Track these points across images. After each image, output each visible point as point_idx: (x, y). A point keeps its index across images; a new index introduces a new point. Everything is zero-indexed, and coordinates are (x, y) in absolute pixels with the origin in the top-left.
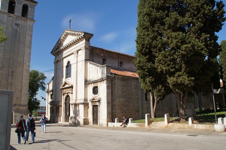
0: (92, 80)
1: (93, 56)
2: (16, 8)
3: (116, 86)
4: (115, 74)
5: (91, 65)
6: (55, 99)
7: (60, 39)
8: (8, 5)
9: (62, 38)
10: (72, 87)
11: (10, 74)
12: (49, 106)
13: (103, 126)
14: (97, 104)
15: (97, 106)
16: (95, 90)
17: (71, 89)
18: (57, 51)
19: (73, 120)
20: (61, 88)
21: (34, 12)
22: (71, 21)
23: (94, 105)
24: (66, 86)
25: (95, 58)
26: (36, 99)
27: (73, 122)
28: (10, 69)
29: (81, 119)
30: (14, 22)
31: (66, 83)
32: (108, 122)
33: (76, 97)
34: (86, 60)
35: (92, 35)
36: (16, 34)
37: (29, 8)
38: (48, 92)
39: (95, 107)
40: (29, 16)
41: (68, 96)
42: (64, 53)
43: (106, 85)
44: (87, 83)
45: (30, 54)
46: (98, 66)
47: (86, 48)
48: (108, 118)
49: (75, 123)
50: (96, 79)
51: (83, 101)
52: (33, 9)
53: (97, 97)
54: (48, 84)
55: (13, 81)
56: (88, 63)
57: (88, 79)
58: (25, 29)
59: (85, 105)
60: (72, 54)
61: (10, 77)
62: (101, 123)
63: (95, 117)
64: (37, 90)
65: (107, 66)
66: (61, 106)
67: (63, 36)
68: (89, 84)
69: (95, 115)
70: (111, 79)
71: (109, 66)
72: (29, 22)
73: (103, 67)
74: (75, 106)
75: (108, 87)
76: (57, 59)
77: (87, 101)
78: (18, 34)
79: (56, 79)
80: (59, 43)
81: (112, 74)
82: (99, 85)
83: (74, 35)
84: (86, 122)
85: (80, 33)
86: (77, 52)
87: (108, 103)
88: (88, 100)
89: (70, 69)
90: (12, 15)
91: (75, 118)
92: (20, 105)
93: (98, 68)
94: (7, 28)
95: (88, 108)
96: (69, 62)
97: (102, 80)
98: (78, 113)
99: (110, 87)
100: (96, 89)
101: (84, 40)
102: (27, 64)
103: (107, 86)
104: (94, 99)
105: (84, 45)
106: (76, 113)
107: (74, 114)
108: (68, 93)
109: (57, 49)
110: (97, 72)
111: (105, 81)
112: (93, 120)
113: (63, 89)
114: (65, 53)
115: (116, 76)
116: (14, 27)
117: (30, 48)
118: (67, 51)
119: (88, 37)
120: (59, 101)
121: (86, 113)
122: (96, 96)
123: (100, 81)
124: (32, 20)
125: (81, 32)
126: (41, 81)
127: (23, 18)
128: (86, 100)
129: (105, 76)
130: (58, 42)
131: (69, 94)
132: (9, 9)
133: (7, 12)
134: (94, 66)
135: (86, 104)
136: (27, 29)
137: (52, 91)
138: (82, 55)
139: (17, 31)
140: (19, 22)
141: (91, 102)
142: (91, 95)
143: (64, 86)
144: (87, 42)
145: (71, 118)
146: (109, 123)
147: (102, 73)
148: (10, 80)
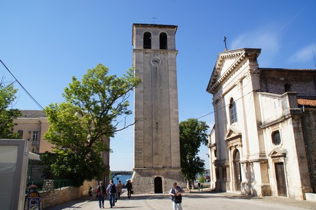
0: (268, 122)
1: (266, 84)
2: (152, 41)
3: (313, 127)
4: (306, 106)
5: (264, 98)
6: (220, 157)
7: (215, 68)
8: (142, 40)
9: (217, 67)
10: (240, 136)
11: (154, 126)
12: (214, 167)
13: (296, 198)
14: (282, 160)
15: (282, 163)
16: (276, 138)
17: (239, 139)
18: (214, 87)
19: (246, 187)
20: (226, 139)
21: (174, 39)
22: (225, 39)
23: (277, 161)
24: (233, 135)
25: (270, 86)
26: (198, 158)
27: (246, 192)
28: (154, 120)
29: (257, 186)
30: (152, 59)
31: (231, 132)
32: (304, 192)
33: (248, 152)
34: (255, 91)
35: (259, 51)
36: (156, 73)
37: (168, 37)
38: (210, 148)
39: (279, 166)
40: (169, 47)
41: (236, 151)
42: (223, 86)
43: (292, 126)
44: (261, 127)
45: (176, 96)
46: (274, 97)
47: (252, 73)
48: (303, 184)
49: (250, 194)
50: (275, 119)
51: (257, 157)
52: (173, 37)
53: (280, 149)
54: (210, 136)
55: (159, 136)
56: (260, 95)
57: (263, 121)
58: (166, 65)
59: (261, 164)
60: (234, 86)
61: (155, 130)
62: (292, 193)
63: (281, 182)
64: (198, 145)
65: (289, 94)
66: (229, 166)
67: (219, 63)
68: (265, 128)
69: (281, 179)
70: (300, 115)
71: (294, 94)
72: (170, 55)
73: (282, 97)
74: (247, 165)
75: (296, 130)
76: (216, 98)
77: (265, 156)
78: (158, 73)
79: (218, 127)
80: (215, 75)
81: (300, 106)
82: (280, 127)
83: (232, 57)
84: (266, 192)
85: (240, 52)
86: (241, 82)
87: (300, 157)
88: (267, 154)
89: (235, 109)
90: (148, 50)
91: (249, 185)
92: (171, 167)
93: (276, 100)
94: (145, 68)
95: (268, 167)
96: (232, 99)
97: (284, 119)
98: (252, 177)
99: (301, 129)
100: (277, 135)
101: (248, 61)
102: (175, 110)
103: (294, 128)
104: (275, 153)
105: (249, 68)
106: (250, 177)
107: (247, 178)
108: (235, 146)
109: (213, 83)
110: (275, 107)
111: (290, 120)
112: (279, 188)
113: (228, 140)
114: (225, 87)
115: (310, 109)
116: (153, 65)
117: (176, 88)
118: (227, 83)
119: (252, 54)
120: (225, 160)
121: (265, 176)
122: (278, 146)
123: (281, 122)
124: (174, 50)
125: (240, 50)
126: (203, 132)
127: (162, 51)
128: (262, 154)
129: (288, 111)
130: (213, 73)
131: (237, 148)
132: (144, 45)
133: (142, 48)
134: (268, 99)
135: (263, 162)
136: (169, 63)
137: (215, 145)
138: (248, 84)
139: (156, 69)
140: (158, 57)
141: (272, 157)
142: (269, 147)
143: (229, 135)
144: (252, 64)
145: (244, 184)
146: (306, 194)
147: (283, 107)
148: (154, 135)
